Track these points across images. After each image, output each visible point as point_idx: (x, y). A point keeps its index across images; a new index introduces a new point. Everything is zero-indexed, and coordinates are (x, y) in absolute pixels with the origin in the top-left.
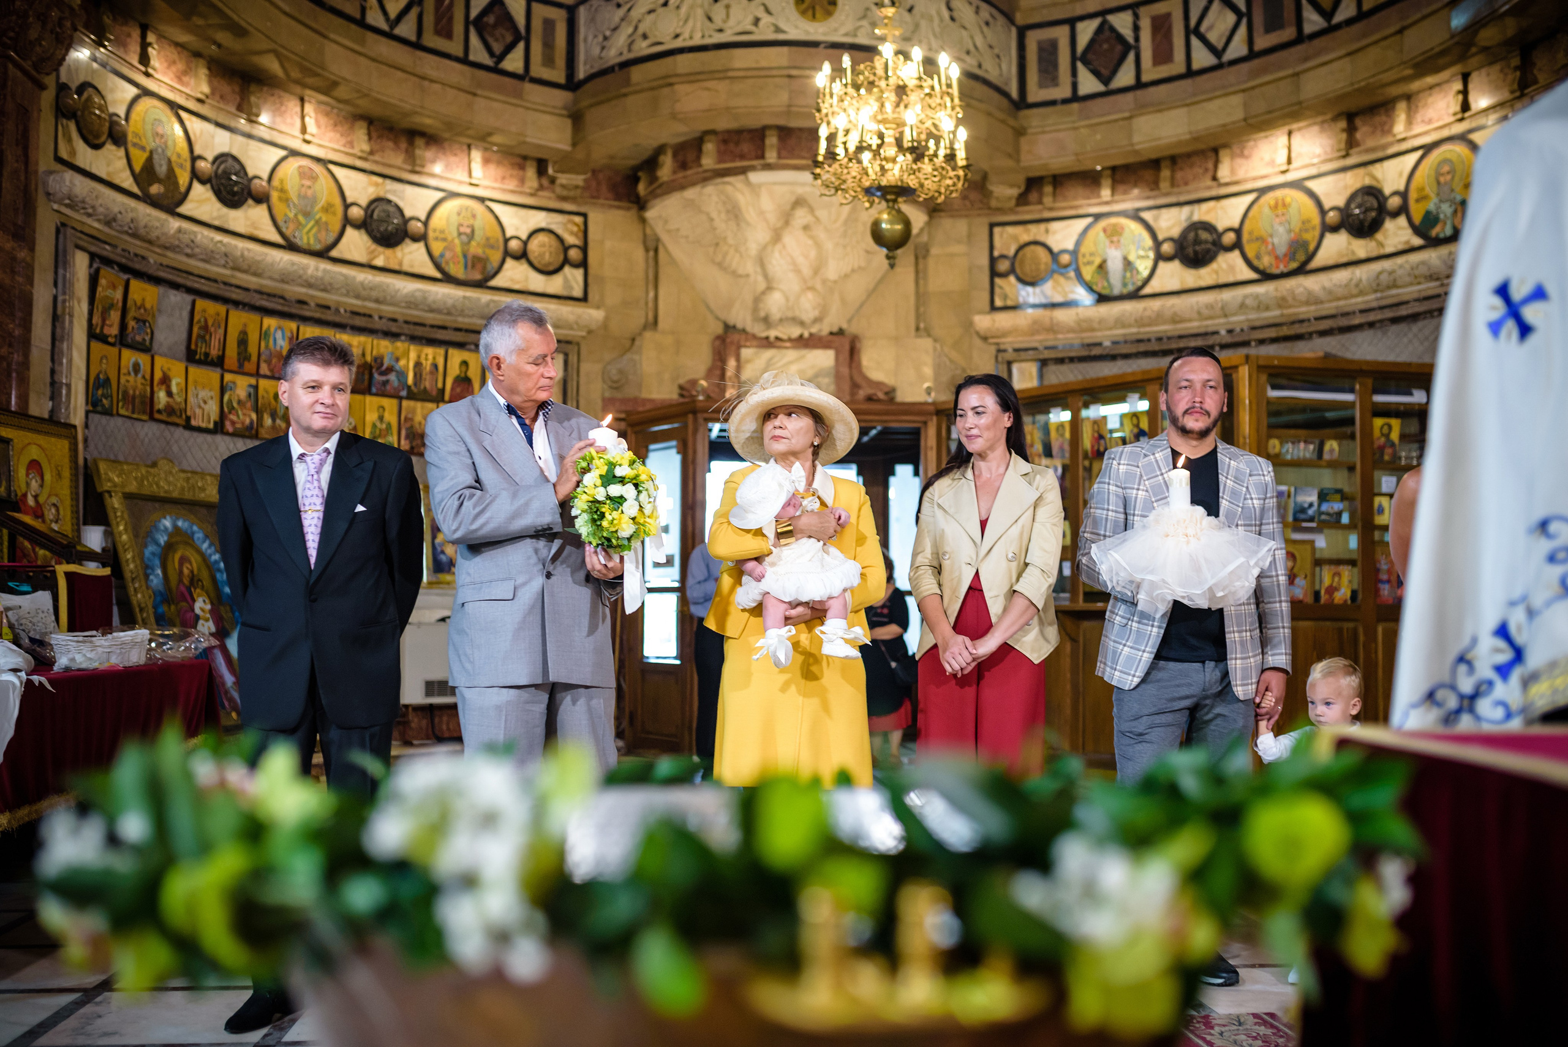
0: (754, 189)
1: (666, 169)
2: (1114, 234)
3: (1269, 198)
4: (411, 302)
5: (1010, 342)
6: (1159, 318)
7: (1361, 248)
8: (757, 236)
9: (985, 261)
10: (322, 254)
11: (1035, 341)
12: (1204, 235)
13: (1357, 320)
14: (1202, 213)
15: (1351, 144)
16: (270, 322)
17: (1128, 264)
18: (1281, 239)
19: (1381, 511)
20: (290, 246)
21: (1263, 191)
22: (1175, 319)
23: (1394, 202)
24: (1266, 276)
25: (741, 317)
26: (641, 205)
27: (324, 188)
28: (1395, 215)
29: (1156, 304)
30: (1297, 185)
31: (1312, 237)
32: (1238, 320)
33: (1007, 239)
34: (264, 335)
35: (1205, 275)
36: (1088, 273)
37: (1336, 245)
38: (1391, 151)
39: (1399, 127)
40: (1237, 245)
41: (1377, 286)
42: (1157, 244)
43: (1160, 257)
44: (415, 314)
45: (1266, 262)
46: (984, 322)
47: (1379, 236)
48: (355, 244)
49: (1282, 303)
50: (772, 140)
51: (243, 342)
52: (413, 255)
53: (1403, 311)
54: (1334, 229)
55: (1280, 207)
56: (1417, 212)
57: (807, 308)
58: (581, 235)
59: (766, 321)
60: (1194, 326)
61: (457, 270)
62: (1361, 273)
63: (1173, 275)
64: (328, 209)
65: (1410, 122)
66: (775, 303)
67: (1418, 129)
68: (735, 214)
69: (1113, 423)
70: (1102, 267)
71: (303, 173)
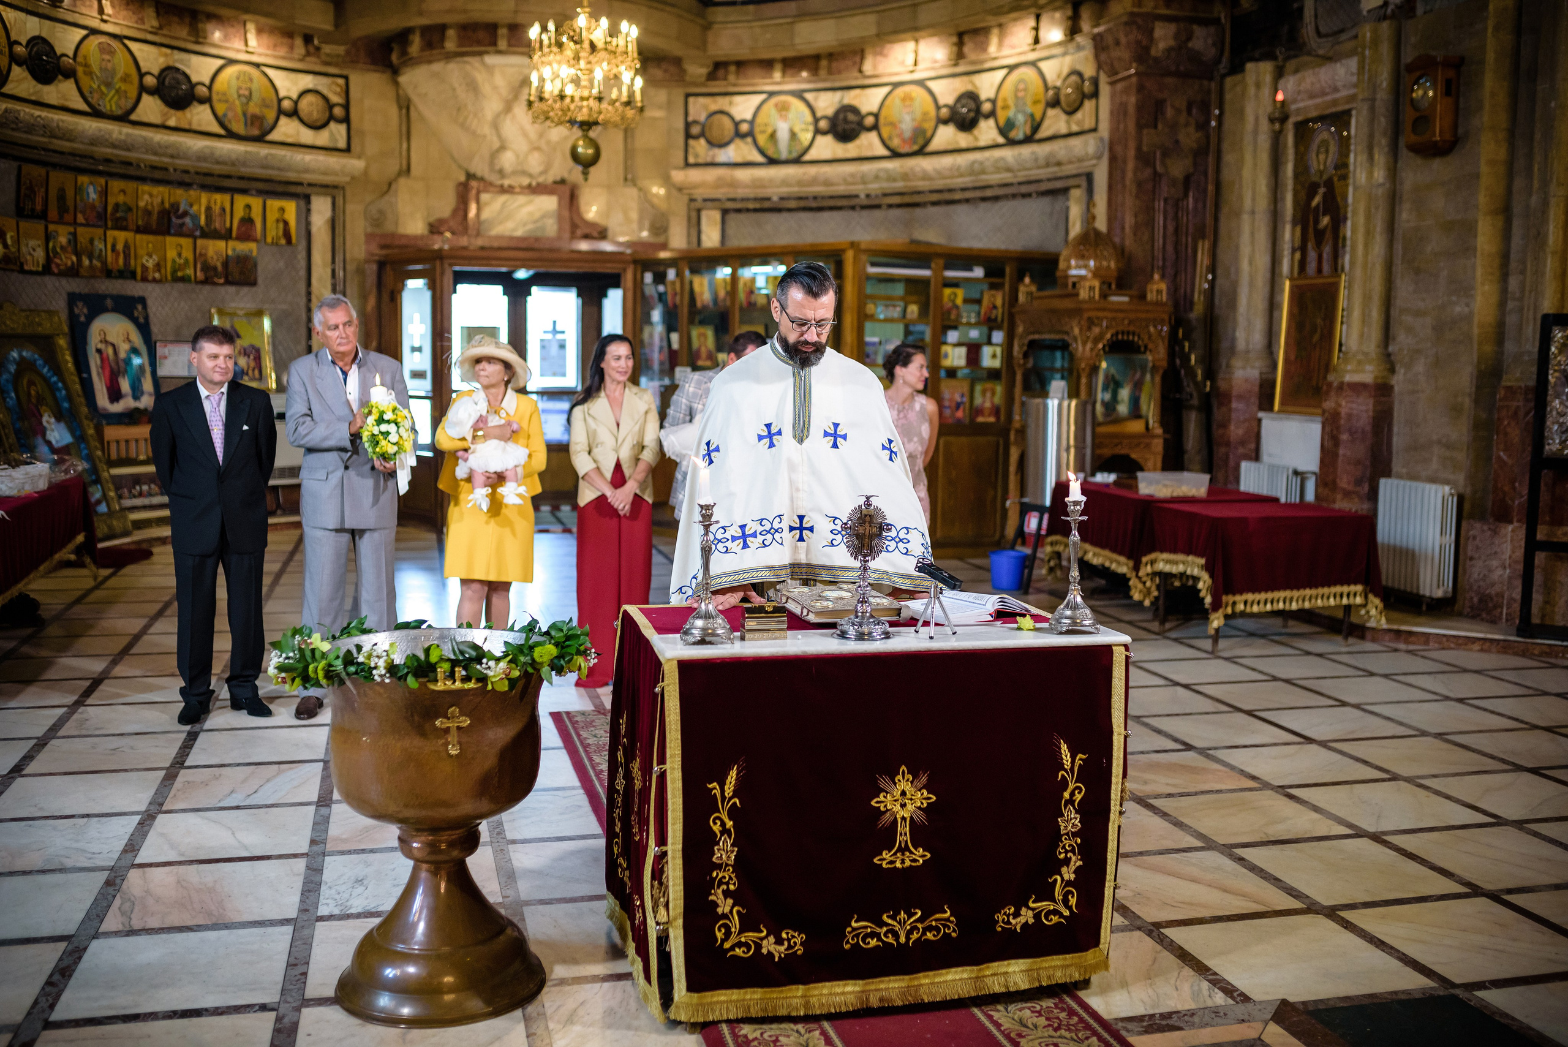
0: (490, 69)
1: (415, 46)
2: (783, 109)
3: (900, 91)
4: (201, 157)
5: (699, 193)
6: (814, 181)
7: (963, 140)
8: (492, 106)
9: (680, 125)
10: (124, 118)
11: (719, 193)
12: (851, 117)
13: (958, 196)
14: (851, 98)
15: (959, 56)
16: (83, 179)
17: (793, 135)
18: (907, 125)
19: (946, 356)
20: (96, 113)
21: (896, 85)
22: (827, 183)
23: (987, 107)
24: (895, 154)
25: (479, 167)
26: (395, 71)
27: (121, 63)
28: (987, 116)
29: (812, 170)
30: (921, 83)
31: (929, 126)
32: (874, 187)
33: (700, 108)
34: (78, 190)
35: (851, 149)
36: (762, 139)
37: (946, 135)
38: (987, 65)
39: (993, 49)
40: (875, 127)
41: (971, 170)
42: (816, 120)
43: (818, 132)
44: (205, 166)
45: (895, 143)
46: (679, 176)
47: (976, 132)
48: (151, 108)
49: (905, 176)
50: (503, 32)
51: (62, 197)
52: (201, 116)
53: (989, 193)
54: (945, 122)
55: (907, 99)
56: (1002, 116)
57: (535, 164)
58: (343, 95)
59: (501, 173)
60: (841, 189)
61: (238, 128)
62: (962, 160)
63: (826, 147)
64: (125, 79)
65: (1000, 44)
66: (507, 160)
67: (1006, 51)
68: (473, 87)
69: (761, 282)
70: (773, 136)
71: (103, 49)
